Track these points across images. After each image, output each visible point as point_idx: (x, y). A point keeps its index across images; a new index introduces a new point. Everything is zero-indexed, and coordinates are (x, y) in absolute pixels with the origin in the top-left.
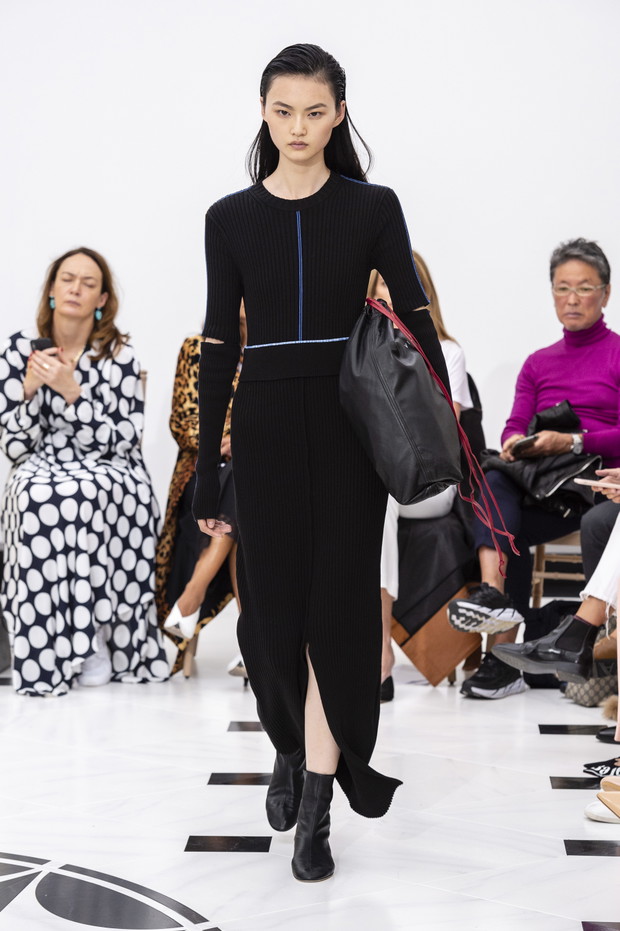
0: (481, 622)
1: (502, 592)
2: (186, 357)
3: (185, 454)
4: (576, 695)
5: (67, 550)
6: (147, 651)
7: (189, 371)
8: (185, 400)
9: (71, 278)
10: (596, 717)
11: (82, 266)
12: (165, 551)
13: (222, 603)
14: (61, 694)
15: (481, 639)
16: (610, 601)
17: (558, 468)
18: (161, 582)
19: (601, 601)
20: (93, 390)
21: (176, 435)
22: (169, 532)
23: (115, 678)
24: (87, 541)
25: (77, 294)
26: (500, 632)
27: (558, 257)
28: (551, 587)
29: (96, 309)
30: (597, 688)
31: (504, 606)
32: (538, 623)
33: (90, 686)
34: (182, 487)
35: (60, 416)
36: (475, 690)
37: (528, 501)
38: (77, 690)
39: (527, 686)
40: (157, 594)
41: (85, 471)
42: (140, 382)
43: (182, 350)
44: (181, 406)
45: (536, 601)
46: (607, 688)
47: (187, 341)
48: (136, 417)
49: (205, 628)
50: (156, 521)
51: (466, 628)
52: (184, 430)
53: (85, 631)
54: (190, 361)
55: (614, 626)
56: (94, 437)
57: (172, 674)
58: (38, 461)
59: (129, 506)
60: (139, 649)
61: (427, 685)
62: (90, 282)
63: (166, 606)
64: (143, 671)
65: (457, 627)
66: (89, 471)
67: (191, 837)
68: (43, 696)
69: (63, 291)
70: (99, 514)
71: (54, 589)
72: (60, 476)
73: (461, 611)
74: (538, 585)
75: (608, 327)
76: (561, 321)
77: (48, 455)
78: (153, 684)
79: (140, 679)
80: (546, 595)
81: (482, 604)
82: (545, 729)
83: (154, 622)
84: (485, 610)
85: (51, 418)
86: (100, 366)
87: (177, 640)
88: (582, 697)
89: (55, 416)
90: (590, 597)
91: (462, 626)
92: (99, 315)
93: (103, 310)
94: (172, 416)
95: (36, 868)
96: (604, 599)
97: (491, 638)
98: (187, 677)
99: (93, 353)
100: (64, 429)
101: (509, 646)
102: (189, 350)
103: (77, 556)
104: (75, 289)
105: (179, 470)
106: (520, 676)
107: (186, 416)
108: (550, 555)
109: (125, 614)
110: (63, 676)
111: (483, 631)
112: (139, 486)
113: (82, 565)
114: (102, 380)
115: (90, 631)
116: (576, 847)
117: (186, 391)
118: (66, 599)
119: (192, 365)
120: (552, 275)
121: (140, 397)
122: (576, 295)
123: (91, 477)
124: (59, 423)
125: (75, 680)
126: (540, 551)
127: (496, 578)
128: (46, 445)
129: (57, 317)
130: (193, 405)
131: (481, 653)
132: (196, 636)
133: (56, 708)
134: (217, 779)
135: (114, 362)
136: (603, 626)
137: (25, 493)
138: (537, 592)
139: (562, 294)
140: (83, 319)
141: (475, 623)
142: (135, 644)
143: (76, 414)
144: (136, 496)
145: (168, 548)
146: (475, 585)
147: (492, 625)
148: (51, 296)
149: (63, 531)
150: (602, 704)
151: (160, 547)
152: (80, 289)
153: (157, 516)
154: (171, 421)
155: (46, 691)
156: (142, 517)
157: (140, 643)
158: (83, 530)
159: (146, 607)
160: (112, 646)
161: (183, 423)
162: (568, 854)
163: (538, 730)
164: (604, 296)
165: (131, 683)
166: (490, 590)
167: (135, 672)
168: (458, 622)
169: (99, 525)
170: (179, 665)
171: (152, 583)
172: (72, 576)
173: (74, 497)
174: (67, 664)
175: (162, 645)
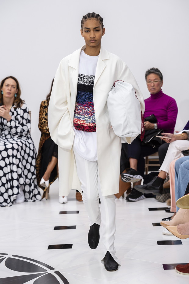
0: (131, 179)
1: (136, 170)
2: (42, 106)
3: (43, 135)
4: (159, 199)
6: (35, 192)
7: (43, 110)
8: (43, 119)
9: (8, 86)
10: (164, 205)
11: (10, 82)
12: (38, 163)
14: (10, 206)
15: (131, 184)
16: (167, 171)
17: (151, 134)
18: (38, 172)
19: (165, 172)
20: (15, 117)
21: (40, 129)
22: (39, 158)
23: (26, 201)
24: (16, 161)
26: (136, 182)
27: (147, 73)
28: (150, 168)
29: (15, 94)
30: (165, 197)
31: (137, 175)
32: (147, 179)
33: (19, 203)
34: (42, 144)
36: (130, 199)
38: (15, 204)
39: (145, 197)
40: (37, 175)
41: (14, 141)
42: (29, 114)
43: (41, 105)
44: (41, 121)
45: (147, 173)
46: (168, 197)
47: (42, 102)
48: (28, 125)
49: (51, 185)
50: (36, 154)
51: (126, 181)
52: (43, 128)
53: (16, 187)
54: (43, 108)
55: (169, 179)
56: (16, 131)
57: (42, 199)
58: (0, 139)
59: (28, 150)
60: (32, 192)
62: (14, 86)
63: (40, 179)
64: (34, 198)
65: (124, 181)
66: (15, 141)
68: (5, 207)
69: (5, 89)
70: (19, 153)
71: (7, 175)
73: (125, 176)
74: (147, 168)
75: (163, 92)
76: (150, 91)
77: (3, 137)
78: (37, 202)
79: (33, 200)
80: (149, 171)
81: (131, 174)
82: (150, 209)
83: (36, 184)
84: (131, 176)
85: (4, 126)
86: (17, 110)
88: (161, 200)
89: (5, 125)
90: (162, 171)
91: (125, 181)
92: (16, 95)
93: (17, 94)
94: (39, 124)
95: (5, 256)
96: (166, 171)
97: (134, 184)
98: (47, 199)
99: (15, 106)
100: (7, 129)
101: (139, 186)
102: (43, 104)
103: (13, 165)
104: (10, 89)
105: (42, 139)
106: (142, 194)
107: (43, 124)
108: (150, 159)
109: (28, 182)
110: (11, 200)
111: (131, 182)
112: (30, 145)
113: (15, 168)
114: (18, 114)
115: (18, 187)
116: (160, 243)
117: (43, 116)
118: (10, 178)
119: (44, 109)
120: (146, 79)
121: (29, 119)
122: (153, 83)
123: (16, 142)
124: (6, 127)
125: (14, 201)
126: (147, 158)
128: (2, 134)
130: (45, 121)
131: (131, 188)
132: (49, 187)
133: (8, 210)
134: (56, 228)
135: (21, 109)
136: (166, 179)
138: (147, 170)
139: (149, 83)
141: (129, 180)
142: (31, 190)
143: (10, 124)
144: (29, 148)
145: (39, 162)
147: (134, 180)
148: (2, 90)
149: (9, 158)
150: (167, 201)
151: (37, 162)
153: (35, 153)
154: (39, 125)
155: (6, 205)
156: (32, 154)
157: (33, 190)
158: (15, 158)
159: (34, 179)
161: (42, 126)
162: (158, 245)
163: (148, 209)
164: (161, 83)
165: (30, 202)
166: (133, 170)
167: (31, 198)
168: (124, 180)
169: (19, 156)
170: (44, 196)
171: (35, 173)
172: (12, 171)
173: (11, 148)
174: (12, 197)
175: (39, 190)
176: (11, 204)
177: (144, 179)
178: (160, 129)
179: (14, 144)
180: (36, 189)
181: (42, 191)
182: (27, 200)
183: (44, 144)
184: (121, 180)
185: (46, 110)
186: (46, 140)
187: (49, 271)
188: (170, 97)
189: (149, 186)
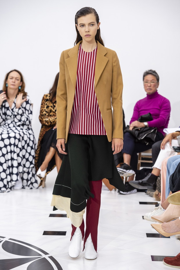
0: (124, 174)
1: (129, 165)
2: (44, 99)
3: (43, 126)
4: (149, 193)
5: (11, 152)
6: (32, 181)
7: (45, 103)
8: (43, 111)
9: (12, 78)
11: (15, 75)
13: (53, 167)
14: (8, 192)
15: (123, 178)
17: (145, 131)
18: (36, 161)
21: (41, 121)
22: (39, 148)
23: (23, 188)
24: (17, 150)
25: (14, 82)
27: (145, 74)
28: (143, 164)
29: (19, 86)
31: (130, 169)
32: (140, 175)
33: (17, 190)
34: (43, 135)
37: (137, 141)
40: (35, 165)
42: (31, 106)
43: (43, 98)
44: (42, 113)
45: (139, 168)
47: (45, 95)
50: (35, 145)
52: (43, 119)
54: (45, 101)
57: (39, 187)
58: (3, 128)
60: (30, 180)
61: (109, 190)
62: (18, 79)
63: (38, 168)
64: (31, 186)
67: (44, 231)
69: (10, 81)
70: (20, 143)
71: (7, 162)
72: (10, 131)
74: (139, 164)
75: (159, 93)
76: (146, 91)
77: (6, 126)
78: (34, 189)
79: (30, 188)
80: (142, 166)
81: (124, 169)
82: (141, 203)
83: (34, 173)
84: (125, 170)
85: (7, 116)
87: (40, 178)
89: (8, 116)
90: (155, 168)
92: (20, 88)
93: (21, 86)
95: (2, 239)
96: (160, 169)
97: (126, 178)
98: (43, 188)
100: (10, 119)
102: (45, 97)
103: (14, 153)
105: (42, 131)
108: (143, 156)
109: (26, 170)
110: (9, 186)
111: (124, 176)
112: (31, 135)
113: (15, 156)
115: (17, 174)
116: (149, 235)
117: (44, 109)
118: (10, 165)
119: (46, 101)
120: (144, 79)
122: (150, 84)
124: (9, 117)
125: (12, 188)
126: (140, 154)
127: (128, 162)
128: (6, 123)
129: (8, 89)
130: (46, 113)
132: (45, 176)
133: (6, 196)
134: (52, 215)
137: (0, 136)
138: (139, 165)
139: (146, 83)
140: (16, 89)
141: (122, 174)
142: (29, 179)
144: (30, 138)
145: (38, 152)
146: (122, 163)
147: (127, 174)
148: (7, 83)
149: (10, 146)
151: (36, 152)
152: (15, 81)
155: (4, 191)
156: (31, 144)
157: (31, 178)
159: (32, 168)
160: (23, 179)
162: (147, 237)
163: (139, 203)
164: (157, 85)
165: (28, 189)
166: (126, 165)
167: (29, 186)
169: (20, 146)
170: (41, 184)
171: (33, 162)
172: (12, 159)
173: (14, 137)
174: (10, 183)
175: (36, 179)
176: (9, 190)
177: (136, 173)
178: (153, 128)
179: (16, 134)
180: (33, 178)
181: (39, 180)
182: (25, 187)
183: (44, 135)
185: (48, 103)
186: (46, 132)
187: (44, 256)
188: (165, 98)
189: (144, 182)
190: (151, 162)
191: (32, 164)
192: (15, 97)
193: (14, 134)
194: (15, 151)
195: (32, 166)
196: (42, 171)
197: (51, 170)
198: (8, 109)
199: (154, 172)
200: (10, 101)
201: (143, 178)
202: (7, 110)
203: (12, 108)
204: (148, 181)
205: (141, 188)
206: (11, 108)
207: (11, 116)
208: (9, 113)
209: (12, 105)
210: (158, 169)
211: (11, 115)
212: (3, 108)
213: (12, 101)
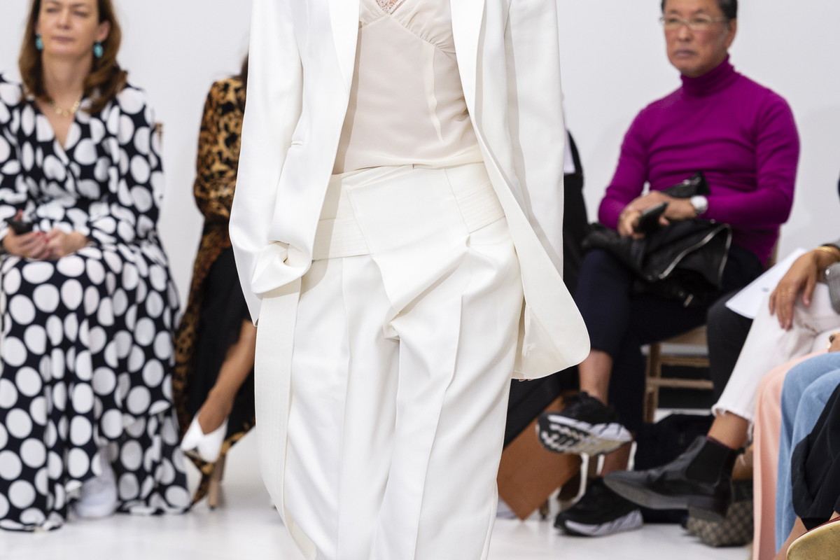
0: (579, 441)
1: (605, 402)
2: (214, 105)
3: (214, 228)
4: (700, 530)
5: (65, 344)
6: (162, 476)
7: (218, 123)
8: (213, 162)
9: (57, 7)
12: (186, 346)
14: (53, 529)
16: (753, 419)
18: (180, 385)
19: (743, 419)
20: (98, 145)
22: (192, 323)
23: (122, 509)
24: (94, 339)
25: (68, 27)
28: (668, 397)
29: (95, 44)
31: (607, 421)
33: (91, 519)
35: (54, 180)
38: (74, 522)
40: (175, 403)
42: (155, 136)
43: (210, 97)
44: (209, 167)
45: (649, 414)
47: (215, 85)
50: (174, 312)
51: (561, 448)
53: (84, 448)
54: (220, 111)
57: (193, 503)
60: (153, 473)
61: (512, 518)
62: (82, 10)
63: (186, 417)
64: (156, 501)
65: (548, 447)
68: (30, 531)
69: (48, 23)
73: (554, 427)
74: (651, 395)
75: (738, 69)
78: (171, 517)
79: (152, 509)
80: (662, 405)
81: (580, 418)
84: (583, 426)
85: (43, 183)
86: (105, 115)
87: (199, 463)
88: (708, 535)
89: (49, 181)
90: (726, 412)
91: (555, 446)
92: (99, 51)
93: (104, 44)
94: (197, 179)
96: (746, 416)
97: (593, 461)
98: (212, 508)
100: (59, 197)
102: (218, 96)
103: (77, 353)
104: (63, 21)
105: (206, 244)
107: (213, 179)
108: (667, 356)
109: (135, 427)
111: (583, 451)
113: (82, 365)
114: (108, 135)
115: (90, 449)
117: (215, 149)
118: (60, 404)
119: (223, 114)
122: (689, 29)
125: (70, 509)
126: (655, 351)
127: (598, 386)
129: (46, 58)
130: (223, 167)
132: (223, 457)
133: (44, 547)
135: (122, 113)
137: (15, 272)
138: (651, 402)
139: (673, 26)
140: (76, 58)
141: (570, 442)
142: (148, 466)
145: (188, 343)
146: (572, 393)
147: (592, 444)
148: (37, 32)
149: (62, 320)
151: (178, 342)
152: (70, 20)
153: (174, 304)
154: (196, 185)
155: (37, 522)
156: (155, 305)
157: (155, 465)
164: (726, 32)
165: (142, 515)
166: (590, 402)
167: (147, 501)
168: (549, 441)
169: (106, 318)
170: (202, 491)
171: (167, 390)
172: (70, 378)
173: (78, 278)
174: (59, 488)
175: (180, 468)
176: (55, 519)
177: (636, 438)
179: (90, 262)
180: (166, 463)
181: (194, 477)
182: (128, 505)
183: (214, 264)
184: (539, 442)
185: (230, 120)
186: (225, 250)
189: (669, 478)
190: (708, 385)
191: (162, 398)
192: (80, 94)
193: (79, 261)
194: (85, 339)
195: (160, 406)
196: (207, 430)
197: (246, 426)
198: (48, 148)
199: (721, 433)
200: (59, 112)
201: (671, 458)
202: (45, 155)
203: (69, 145)
204: (690, 471)
205: (658, 503)
206: (62, 145)
207: (62, 184)
208: (53, 167)
209: (67, 131)
210: (736, 416)
211: (66, 179)
212: (27, 148)
213: (66, 114)
